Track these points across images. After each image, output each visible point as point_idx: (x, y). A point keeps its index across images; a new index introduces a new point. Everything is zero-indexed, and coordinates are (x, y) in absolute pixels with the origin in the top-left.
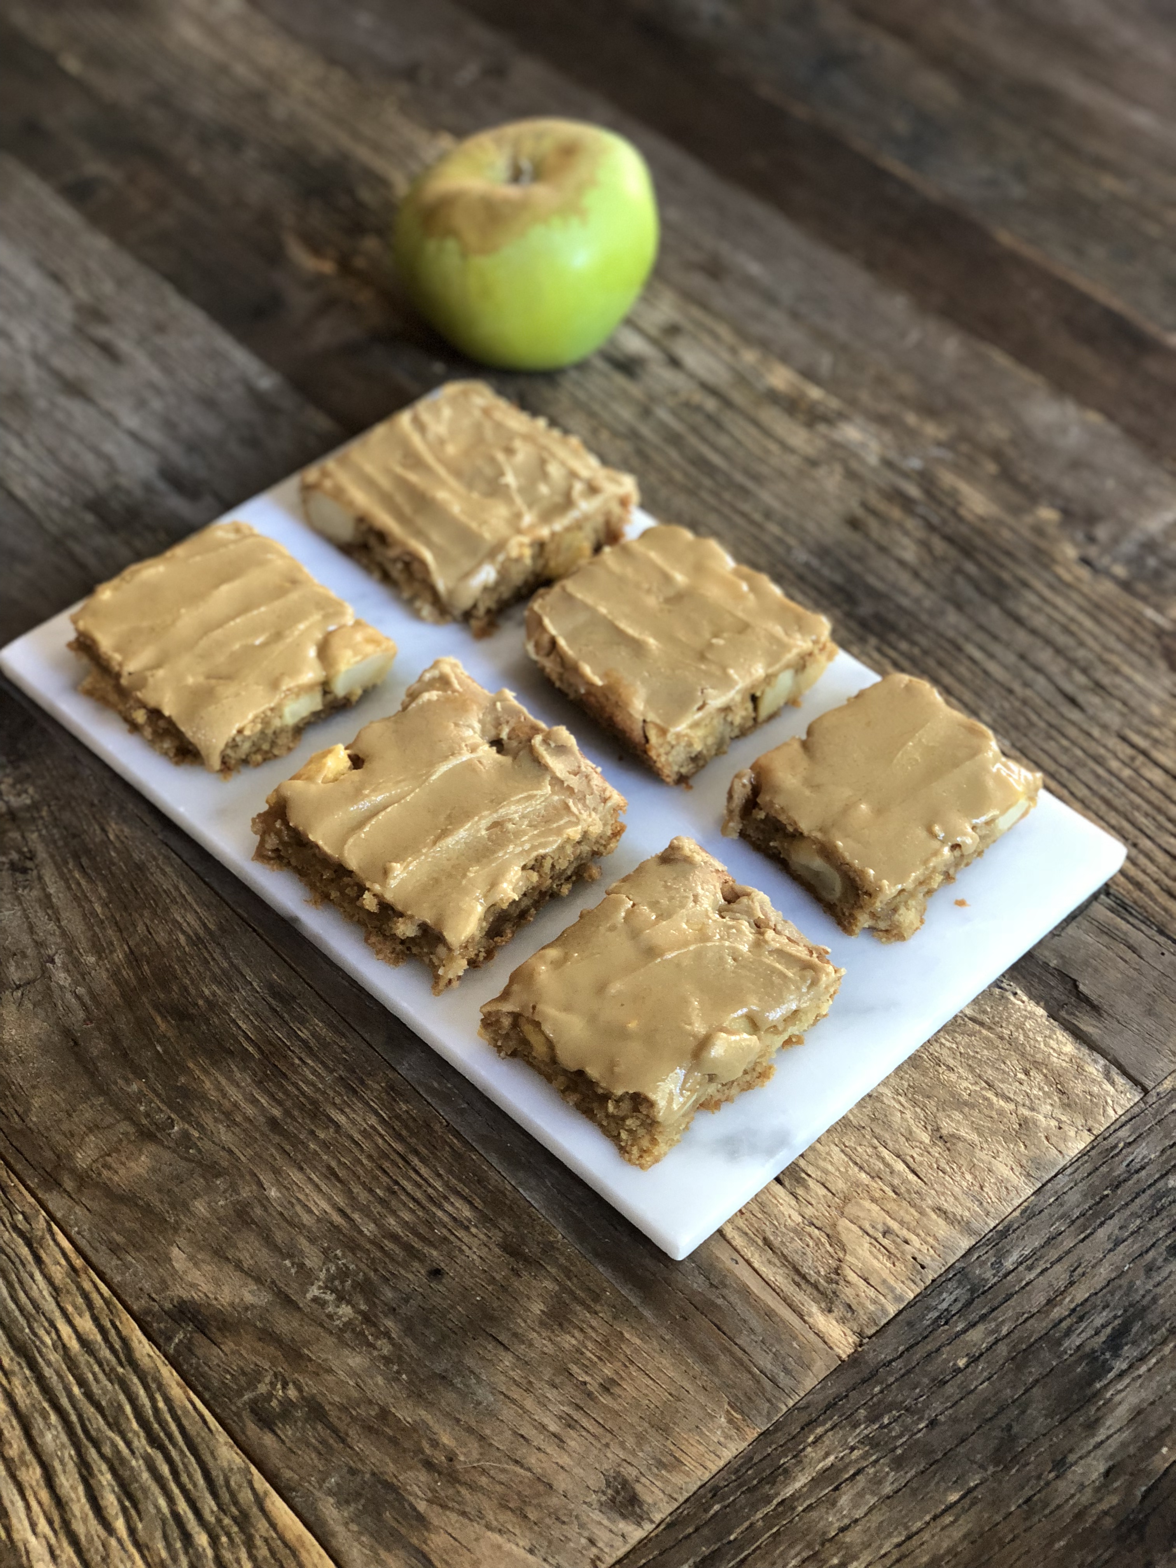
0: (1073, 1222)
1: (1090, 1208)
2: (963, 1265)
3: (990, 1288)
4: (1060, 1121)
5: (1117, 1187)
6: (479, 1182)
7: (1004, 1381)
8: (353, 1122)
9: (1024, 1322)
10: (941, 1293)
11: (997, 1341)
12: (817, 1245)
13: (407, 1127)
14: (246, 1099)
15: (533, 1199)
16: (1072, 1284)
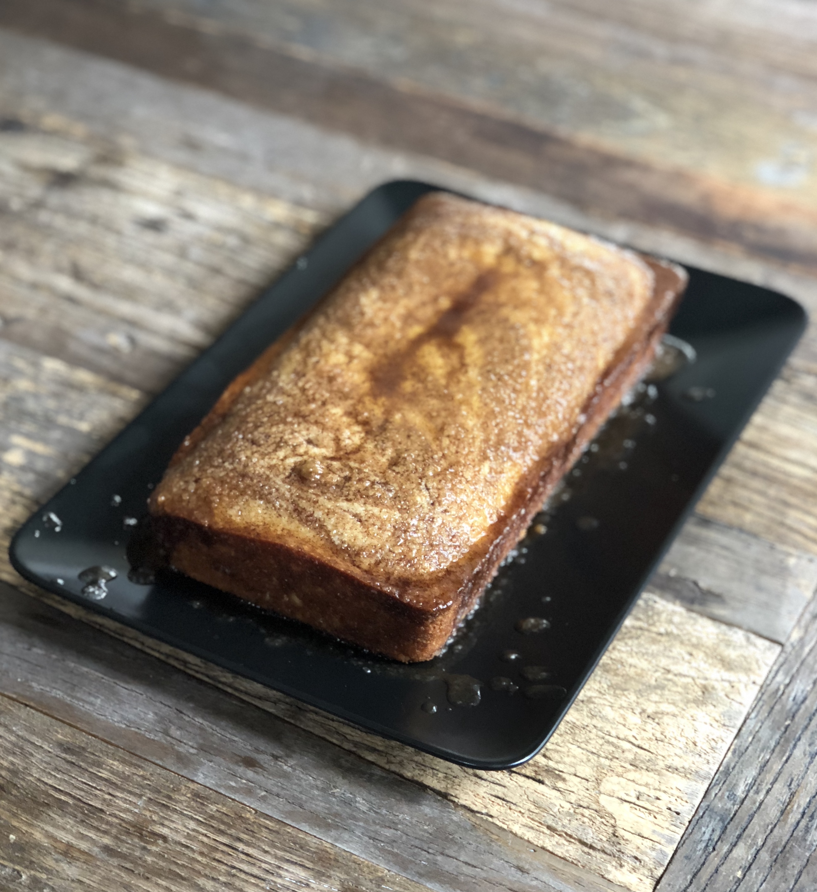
0: (773, 751)
1: (781, 737)
2: (707, 803)
3: (735, 815)
4: (730, 682)
5: (793, 717)
6: (301, 848)
7: (777, 879)
8: (176, 831)
9: (771, 831)
10: (700, 828)
11: (758, 852)
12: (590, 820)
13: (223, 823)
14: (75, 837)
15: (351, 848)
16: (793, 795)
